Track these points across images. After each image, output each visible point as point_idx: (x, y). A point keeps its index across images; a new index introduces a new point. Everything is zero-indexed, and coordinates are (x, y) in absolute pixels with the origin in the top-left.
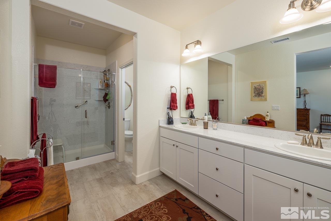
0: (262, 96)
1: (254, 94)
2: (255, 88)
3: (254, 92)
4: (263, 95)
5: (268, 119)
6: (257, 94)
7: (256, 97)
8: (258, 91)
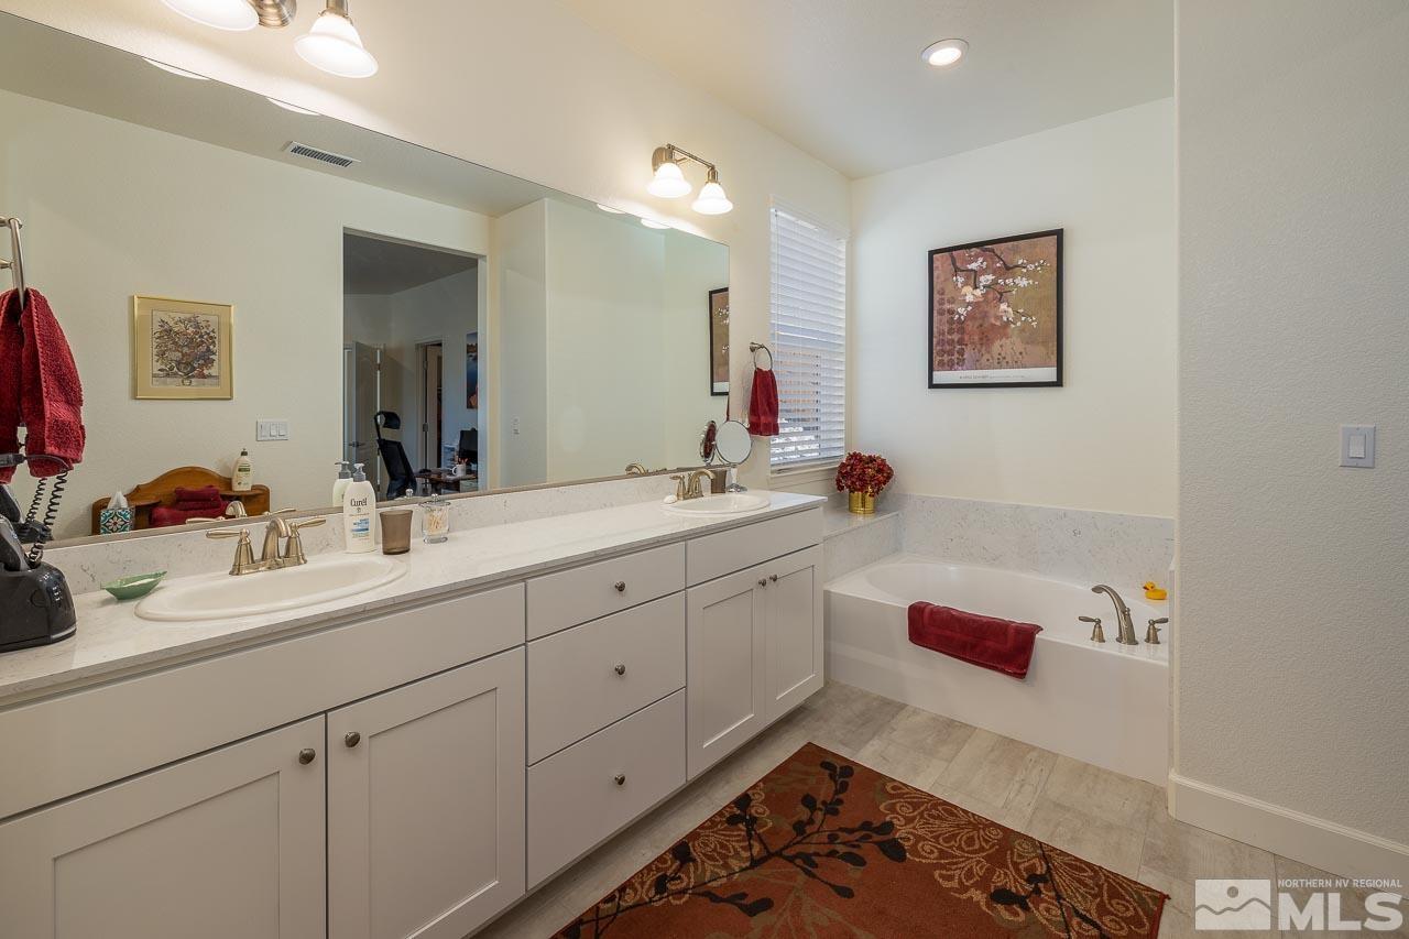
0: (204, 377)
1: (158, 366)
2: (167, 331)
3: (161, 355)
4: (213, 371)
5: (243, 485)
6: (179, 363)
7: (168, 379)
8: (186, 350)
